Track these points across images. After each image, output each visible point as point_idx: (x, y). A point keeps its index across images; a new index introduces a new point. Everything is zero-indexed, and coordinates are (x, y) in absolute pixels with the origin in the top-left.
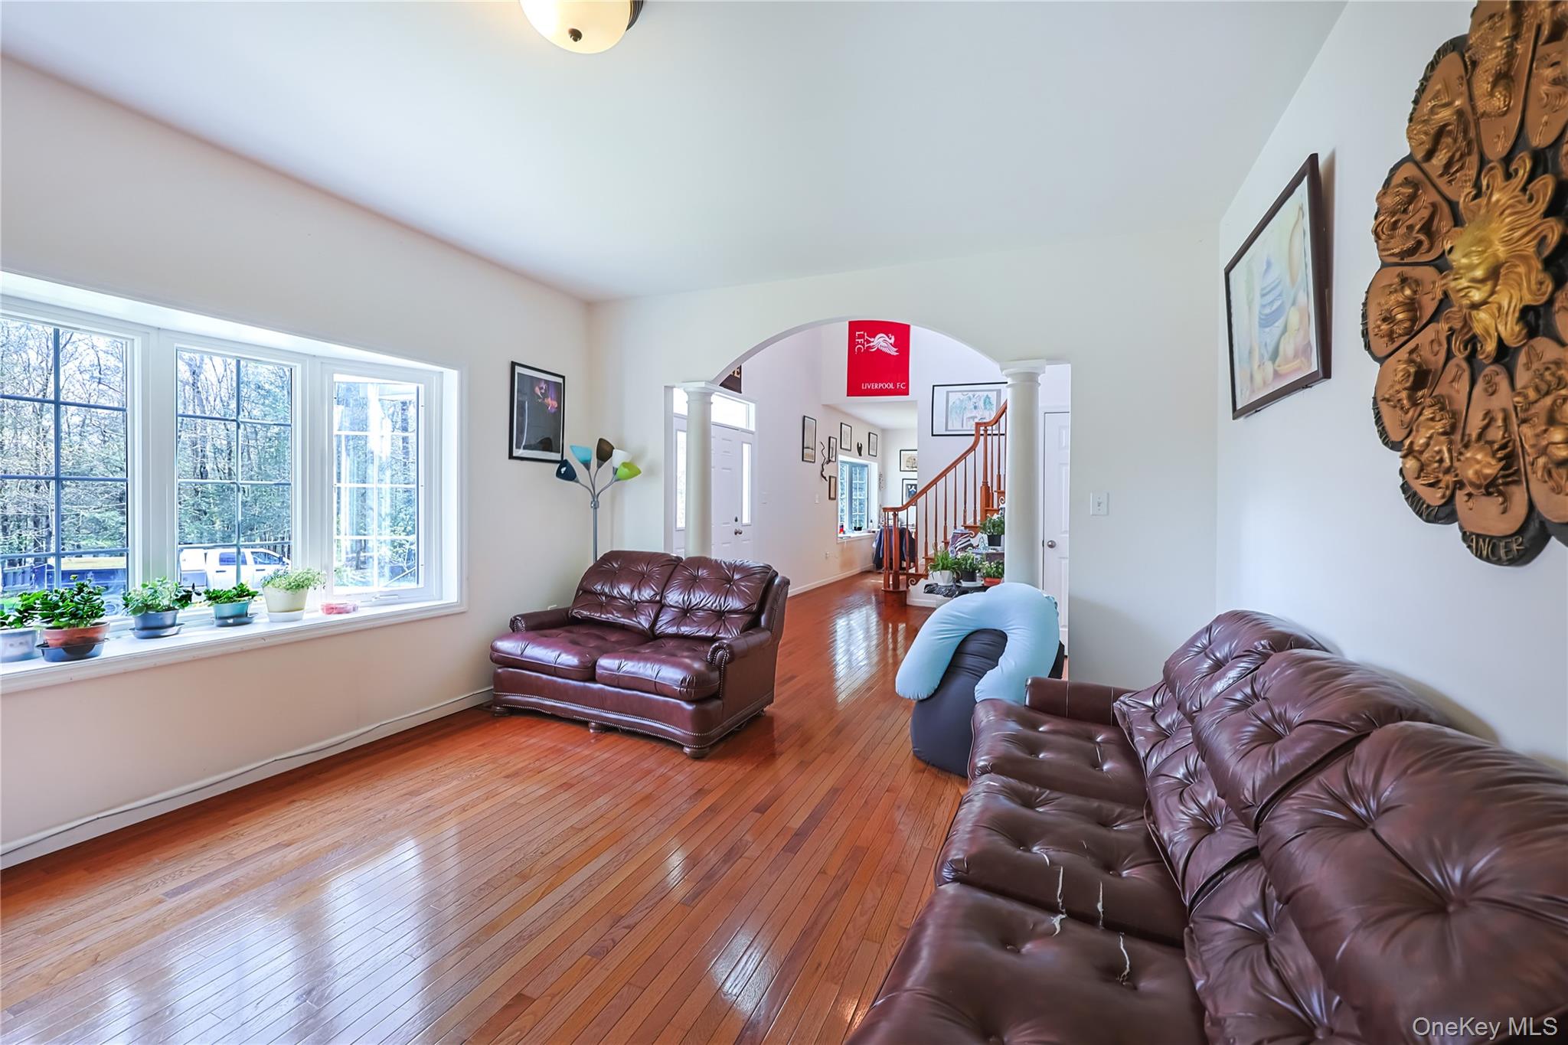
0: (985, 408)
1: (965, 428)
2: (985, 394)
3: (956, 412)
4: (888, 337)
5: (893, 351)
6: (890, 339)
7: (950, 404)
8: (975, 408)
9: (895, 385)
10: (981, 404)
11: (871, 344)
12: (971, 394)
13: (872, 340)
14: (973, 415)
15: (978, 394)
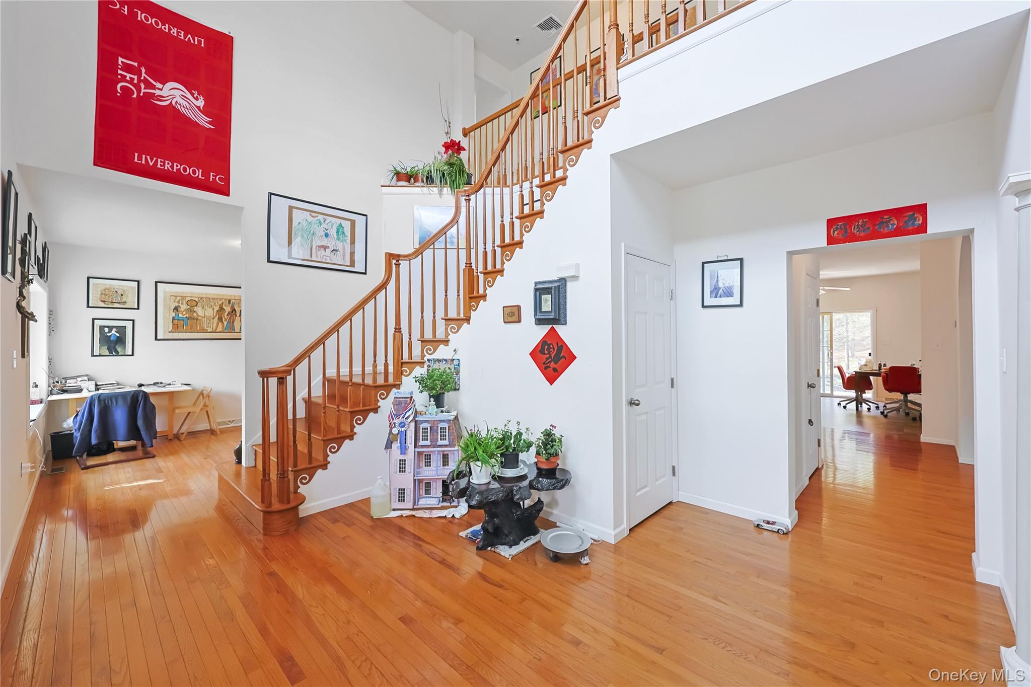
0: (338, 239)
1: (314, 258)
2: (339, 221)
3: (302, 236)
4: (192, 95)
5: (203, 121)
6: (197, 99)
7: (295, 224)
8: (327, 235)
9: (206, 174)
10: (333, 232)
11: (157, 92)
12: (321, 217)
13: (159, 85)
14: (324, 243)
15: (329, 219)
